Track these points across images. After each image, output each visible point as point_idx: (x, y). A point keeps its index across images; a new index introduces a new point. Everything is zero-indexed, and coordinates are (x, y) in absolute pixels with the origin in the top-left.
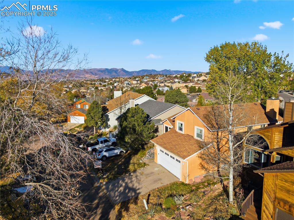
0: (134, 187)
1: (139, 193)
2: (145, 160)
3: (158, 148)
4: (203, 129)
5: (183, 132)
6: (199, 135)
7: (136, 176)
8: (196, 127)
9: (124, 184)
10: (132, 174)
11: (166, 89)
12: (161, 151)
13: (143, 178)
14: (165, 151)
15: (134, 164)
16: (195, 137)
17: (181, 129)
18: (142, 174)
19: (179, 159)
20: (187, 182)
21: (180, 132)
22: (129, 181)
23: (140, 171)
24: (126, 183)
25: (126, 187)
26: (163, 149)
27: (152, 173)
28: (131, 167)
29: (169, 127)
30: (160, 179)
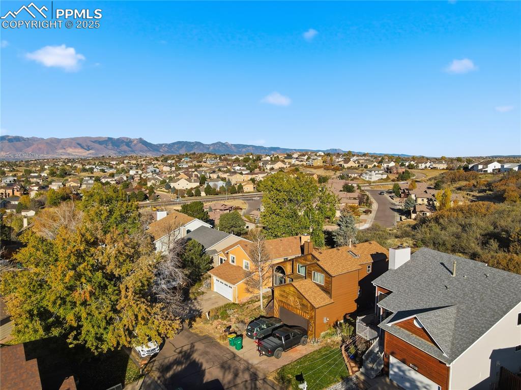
0: (197, 308)
1: (202, 312)
2: (202, 289)
3: (214, 278)
4: (249, 262)
5: (235, 264)
6: (247, 267)
7: (198, 302)
8: (244, 261)
9: (188, 308)
10: (193, 301)
11: (221, 184)
12: (217, 280)
13: (203, 303)
14: (220, 280)
15: (194, 293)
16: (244, 268)
17: (233, 262)
18: (202, 300)
19: (231, 286)
20: (237, 303)
21: (233, 264)
22: (192, 306)
23: (199, 298)
24: (190, 307)
25: (191, 309)
26: (218, 279)
27: (210, 298)
28: (191, 296)
29: (223, 258)
30: (217, 302)
